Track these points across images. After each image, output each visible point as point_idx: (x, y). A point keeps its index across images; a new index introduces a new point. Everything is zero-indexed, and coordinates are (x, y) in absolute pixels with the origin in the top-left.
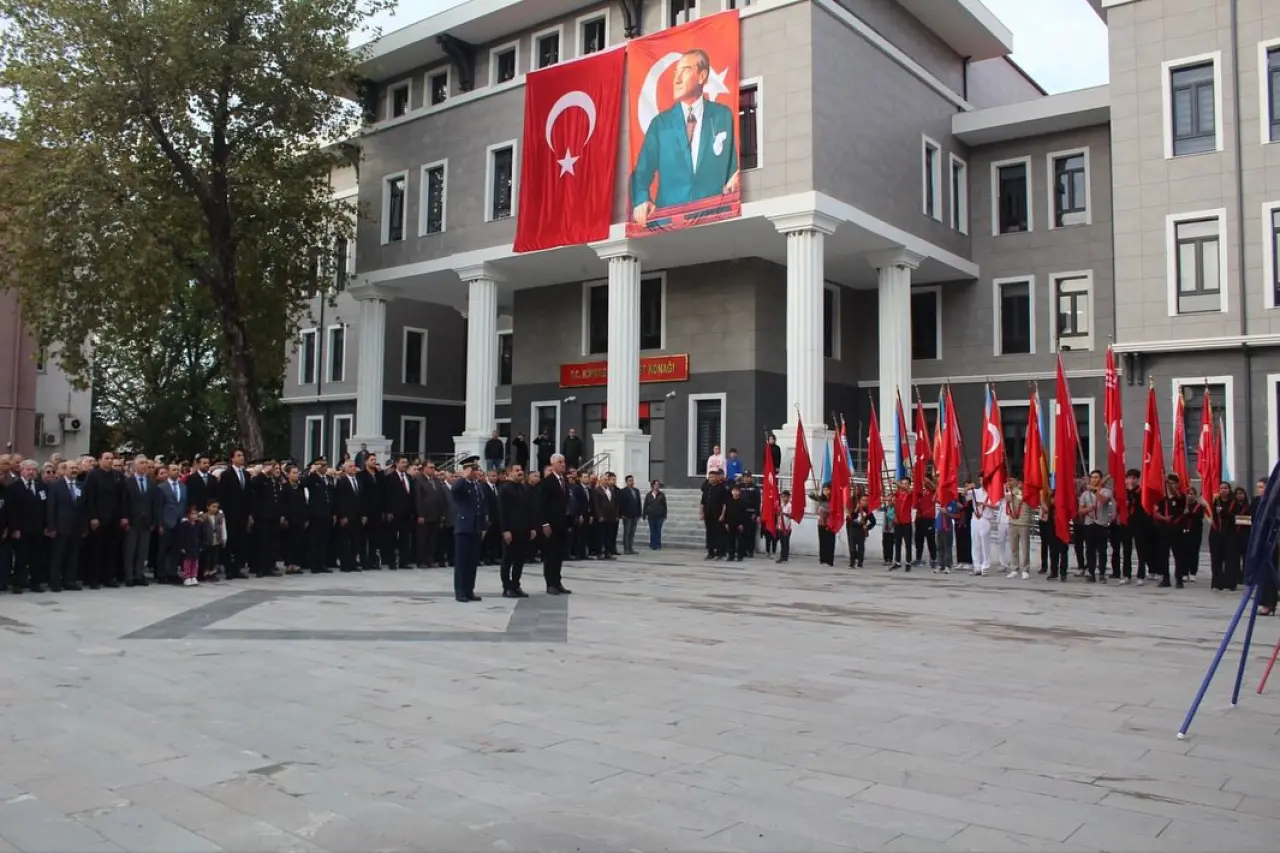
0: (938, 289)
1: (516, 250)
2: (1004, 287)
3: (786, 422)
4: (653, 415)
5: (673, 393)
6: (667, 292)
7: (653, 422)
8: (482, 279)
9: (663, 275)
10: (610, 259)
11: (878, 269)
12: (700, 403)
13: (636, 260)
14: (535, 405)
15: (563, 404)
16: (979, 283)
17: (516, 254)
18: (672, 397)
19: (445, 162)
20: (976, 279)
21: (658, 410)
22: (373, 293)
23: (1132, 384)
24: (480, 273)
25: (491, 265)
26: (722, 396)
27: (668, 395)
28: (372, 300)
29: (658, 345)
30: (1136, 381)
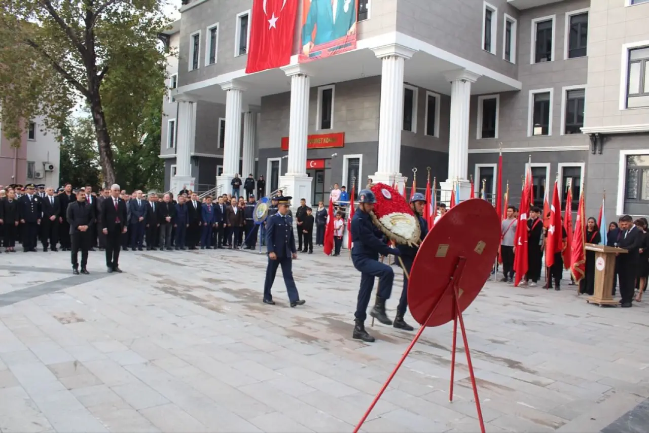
0: (497, 97)
1: (247, 72)
2: (536, 95)
3: (377, 171)
4: (326, 167)
5: (336, 154)
6: (335, 97)
7: (326, 170)
8: (232, 89)
9: (333, 87)
10: (292, 76)
11: (451, 82)
12: (350, 160)
13: (306, 77)
14: (269, 160)
15: (282, 159)
16: (520, 94)
17: (247, 74)
18: (335, 156)
19: (217, 24)
20: (520, 90)
21: (329, 163)
22: (184, 98)
23: (594, 153)
24: (231, 86)
25: (237, 81)
26: (360, 156)
27: (333, 155)
28: (184, 102)
29: (329, 127)
30: (597, 151)
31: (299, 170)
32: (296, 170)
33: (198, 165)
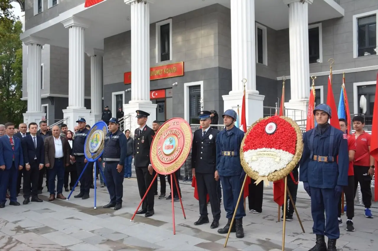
0: (320, 26)
1: (86, 6)
2: (359, 19)
3: (231, 90)
4: (167, 96)
5: (176, 83)
6: (173, 30)
7: (167, 99)
8: (74, 26)
9: (170, 21)
10: (131, 3)
11: (289, 5)
12: (190, 87)
13: (145, 3)
14: (114, 94)
15: (125, 92)
16: (344, 20)
17: (87, 8)
18: (176, 85)
20: (342, 17)
21: (170, 93)
22: (31, 41)
24: (72, 22)
25: (77, 17)
26: (201, 83)
27: (174, 84)
28: (32, 44)
29: (169, 59)
31: (143, 98)
32: (140, 98)
33: (53, 105)
